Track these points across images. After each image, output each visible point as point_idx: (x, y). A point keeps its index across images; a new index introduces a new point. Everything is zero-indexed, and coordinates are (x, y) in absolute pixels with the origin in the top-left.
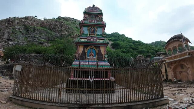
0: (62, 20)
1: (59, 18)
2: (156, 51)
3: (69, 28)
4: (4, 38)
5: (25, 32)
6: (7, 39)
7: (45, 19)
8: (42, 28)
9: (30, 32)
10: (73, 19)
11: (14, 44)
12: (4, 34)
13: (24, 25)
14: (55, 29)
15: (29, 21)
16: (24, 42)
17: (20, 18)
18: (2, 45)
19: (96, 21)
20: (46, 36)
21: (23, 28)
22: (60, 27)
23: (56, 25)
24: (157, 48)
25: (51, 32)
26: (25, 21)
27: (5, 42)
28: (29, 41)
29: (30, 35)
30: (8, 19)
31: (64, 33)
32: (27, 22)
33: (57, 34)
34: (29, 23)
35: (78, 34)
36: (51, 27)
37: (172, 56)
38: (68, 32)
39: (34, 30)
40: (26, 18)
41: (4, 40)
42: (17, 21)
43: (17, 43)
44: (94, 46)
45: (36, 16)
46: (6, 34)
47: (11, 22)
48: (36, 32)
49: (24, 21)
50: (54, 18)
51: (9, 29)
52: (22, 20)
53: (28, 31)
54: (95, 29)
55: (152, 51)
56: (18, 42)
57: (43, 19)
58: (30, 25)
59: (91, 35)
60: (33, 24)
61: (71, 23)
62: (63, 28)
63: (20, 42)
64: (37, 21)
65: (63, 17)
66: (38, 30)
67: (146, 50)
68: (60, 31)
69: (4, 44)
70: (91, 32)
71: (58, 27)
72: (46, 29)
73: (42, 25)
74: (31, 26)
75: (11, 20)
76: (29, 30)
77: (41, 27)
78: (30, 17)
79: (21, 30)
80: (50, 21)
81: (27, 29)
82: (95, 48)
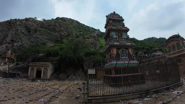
0: (61, 21)
1: (58, 18)
2: (151, 48)
3: (67, 28)
4: (8, 39)
5: (26, 33)
6: (11, 41)
7: (44, 20)
8: (43, 29)
9: (31, 33)
10: (70, 20)
11: (18, 45)
12: (7, 36)
13: (26, 27)
14: (54, 29)
15: (30, 23)
16: (27, 43)
17: (21, 20)
18: (6, 46)
19: (121, 27)
20: (47, 36)
21: (25, 30)
22: (59, 28)
23: (55, 26)
24: (151, 44)
25: (51, 32)
26: (27, 23)
27: (9, 43)
28: (32, 42)
29: (33, 36)
30: (9, 21)
31: (63, 33)
32: (27, 24)
33: (57, 34)
34: (29, 24)
35: (77, 34)
36: (51, 28)
37: (172, 52)
38: (67, 32)
39: (36, 31)
40: (27, 20)
41: (8, 42)
42: (18, 23)
43: (20, 44)
44: (124, 48)
45: (36, 18)
46: (10, 36)
47: (13, 23)
48: (38, 33)
49: (25, 23)
50: (53, 19)
51: (12, 30)
52: (23, 21)
53: (29, 32)
54: (121, 34)
55: (147, 47)
56: (22, 43)
57: (42, 20)
58: (31, 26)
59: (120, 38)
60: (33, 25)
61: (69, 23)
62: (62, 29)
63: (24, 43)
64: (37, 22)
65: (61, 18)
66: (39, 31)
67: (142, 47)
68: (60, 31)
69: (8, 45)
70: (119, 36)
71: (57, 28)
72: (46, 30)
73: (43, 26)
74: (32, 28)
75: (12, 22)
76: (31, 31)
77: (41, 28)
78: (30, 18)
79: (23, 32)
80: (49, 22)
81: (29, 30)
82: (125, 50)
